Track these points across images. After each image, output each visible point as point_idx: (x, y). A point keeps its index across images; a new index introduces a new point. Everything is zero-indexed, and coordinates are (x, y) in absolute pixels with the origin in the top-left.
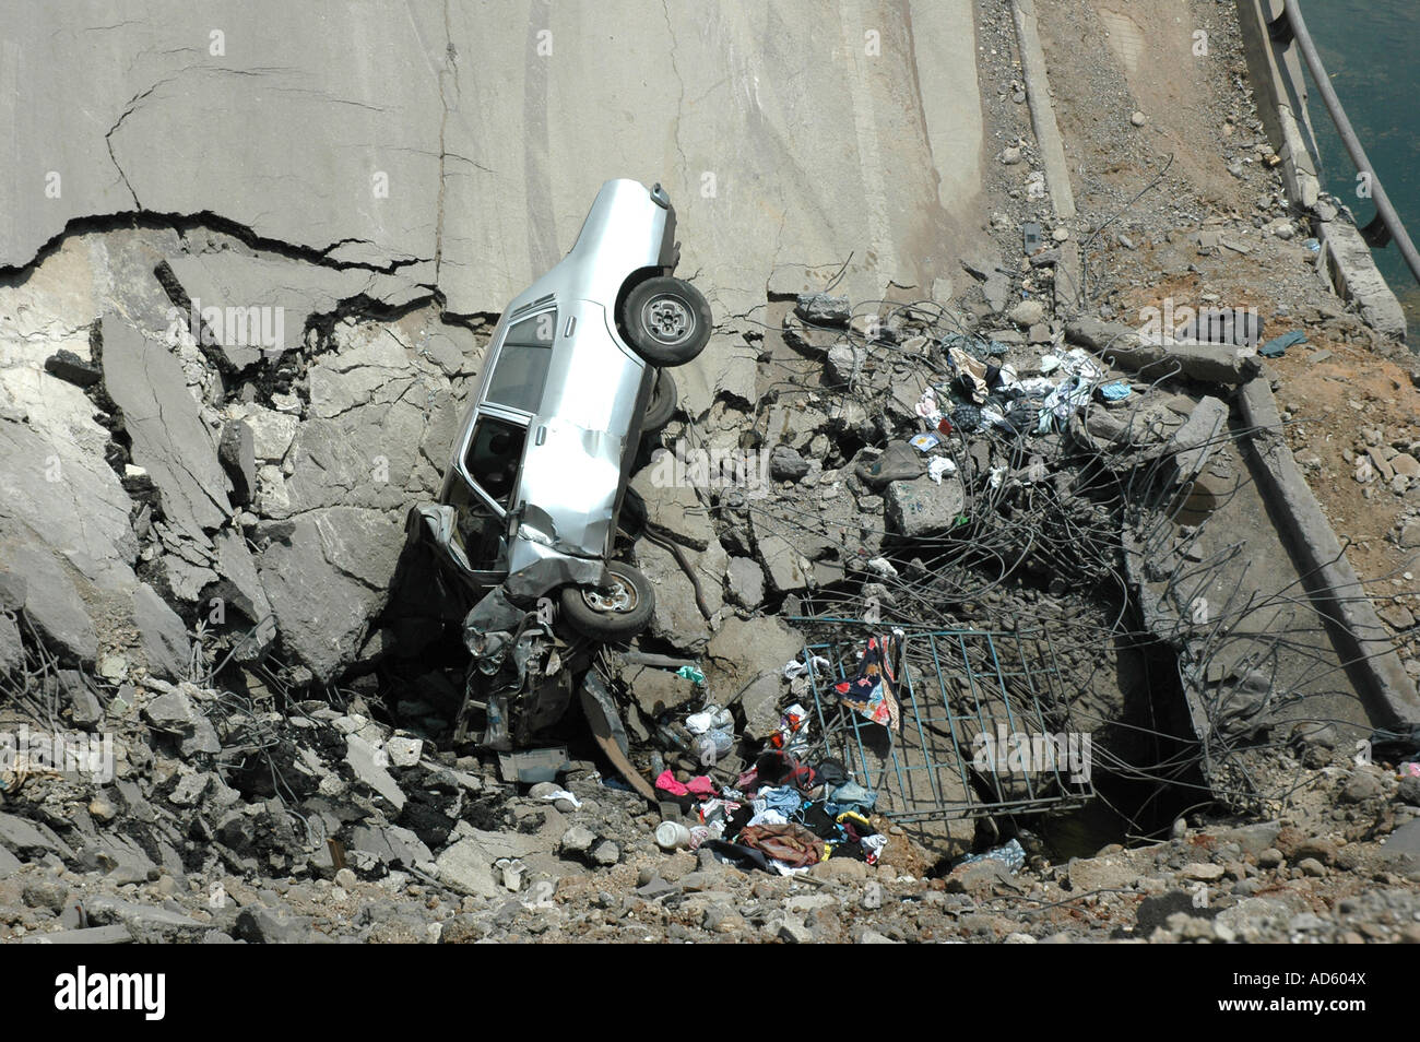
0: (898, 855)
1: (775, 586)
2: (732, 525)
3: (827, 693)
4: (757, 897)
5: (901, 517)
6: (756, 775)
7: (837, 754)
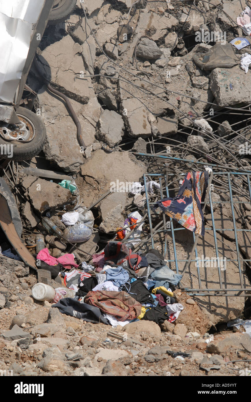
0: (189, 318)
1: (131, 131)
2: (106, 87)
3: (156, 206)
4: (82, 344)
5: (218, 92)
6: (103, 257)
7: (158, 247)
